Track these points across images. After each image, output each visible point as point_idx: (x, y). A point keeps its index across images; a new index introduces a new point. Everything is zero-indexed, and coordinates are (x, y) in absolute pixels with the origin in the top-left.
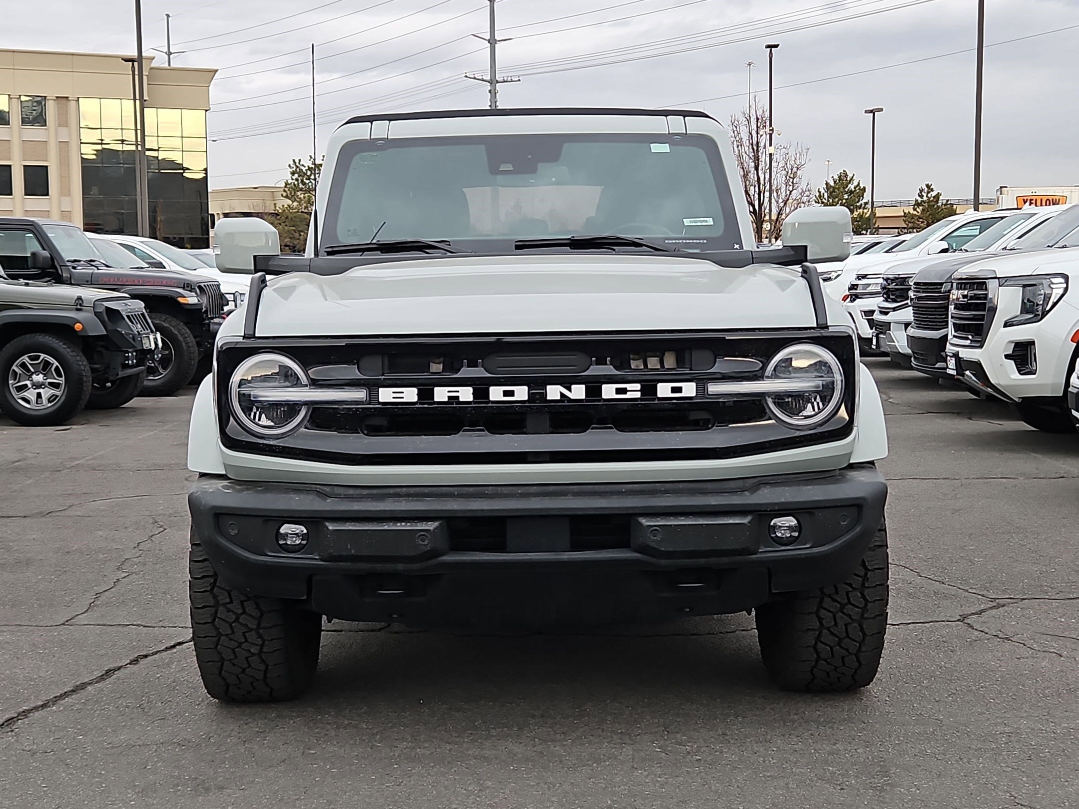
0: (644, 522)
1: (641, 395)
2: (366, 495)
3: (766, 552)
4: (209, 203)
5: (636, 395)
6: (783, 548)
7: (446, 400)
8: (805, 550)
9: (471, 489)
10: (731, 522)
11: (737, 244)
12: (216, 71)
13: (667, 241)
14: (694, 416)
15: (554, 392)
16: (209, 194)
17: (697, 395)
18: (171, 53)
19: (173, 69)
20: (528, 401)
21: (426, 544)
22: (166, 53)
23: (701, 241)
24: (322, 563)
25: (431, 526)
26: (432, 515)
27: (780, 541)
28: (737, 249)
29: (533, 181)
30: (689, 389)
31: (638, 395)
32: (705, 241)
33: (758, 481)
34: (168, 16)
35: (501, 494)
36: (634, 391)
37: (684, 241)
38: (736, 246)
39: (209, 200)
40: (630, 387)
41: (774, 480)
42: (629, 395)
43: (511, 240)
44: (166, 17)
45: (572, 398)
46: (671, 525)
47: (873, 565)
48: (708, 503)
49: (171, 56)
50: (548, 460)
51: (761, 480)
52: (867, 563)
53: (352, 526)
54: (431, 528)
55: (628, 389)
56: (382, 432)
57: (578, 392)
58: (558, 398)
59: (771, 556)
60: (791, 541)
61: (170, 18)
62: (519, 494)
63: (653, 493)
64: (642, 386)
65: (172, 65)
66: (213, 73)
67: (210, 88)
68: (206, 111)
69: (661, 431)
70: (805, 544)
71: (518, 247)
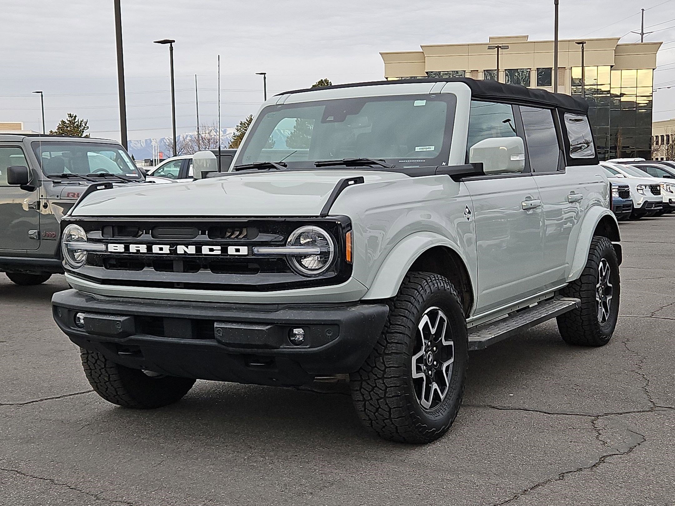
0: (216, 325)
1: (221, 253)
2: (108, 300)
3: (285, 348)
4: (652, 129)
5: (218, 252)
6: (296, 347)
7: (135, 251)
8: (306, 349)
9: (149, 301)
10: (256, 328)
11: (444, 162)
12: (662, 43)
13: (400, 161)
14: (251, 266)
15: (181, 249)
16: (653, 124)
17: (248, 253)
18: (644, 34)
19: (645, 44)
20: (170, 254)
21: (119, 328)
22: (640, 34)
23: (422, 161)
24: (87, 334)
25: (122, 319)
26: (125, 313)
27: (294, 343)
28: (444, 165)
29: (350, 126)
30: (244, 251)
31: (219, 252)
32: (424, 161)
33: (287, 306)
34: (643, 10)
35: (161, 304)
36: (217, 251)
37: (411, 161)
38: (444, 164)
39: (652, 127)
40: (215, 248)
41: (297, 306)
42: (215, 252)
43: (313, 162)
44: (642, 11)
45: (189, 253)
46: (226, 328)
47: (389, 364)
48: (247, 317)
49: (644, 36)
50: (183, 287)
51: (288, 306)
52: (385, 363)
53: (92, 316)
54: (121, 320)
55: (214, 249)
56: (116, 267)
57: (192, 250)
58: (183, 252)
59: (286, 351)
60: (300, 343)
61: (644, 11)
62: (169, 305)
63: (229, 309)
64: (221, 247)
65: (644, 42)
66: (660, 45)
67: (657, 54)
68: (654, 69)
69: (232, 274)
70: (307, 346)
71: (318, 166)
